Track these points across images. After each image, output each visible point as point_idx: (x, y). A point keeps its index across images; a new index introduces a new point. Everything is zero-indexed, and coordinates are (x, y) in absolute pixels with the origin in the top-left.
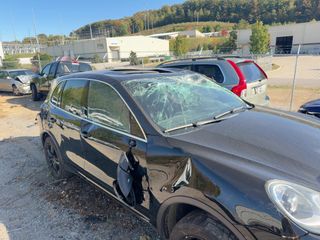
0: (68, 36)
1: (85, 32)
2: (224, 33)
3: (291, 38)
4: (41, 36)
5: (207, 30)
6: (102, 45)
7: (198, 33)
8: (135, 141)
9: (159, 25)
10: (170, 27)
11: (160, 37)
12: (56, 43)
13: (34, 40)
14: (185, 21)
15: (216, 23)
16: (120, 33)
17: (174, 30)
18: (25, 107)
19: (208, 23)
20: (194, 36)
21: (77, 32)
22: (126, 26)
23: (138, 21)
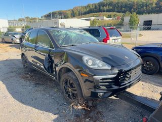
0: (40, 18)
1: (48, 16)
2: (118, 18)
3: (151, 21)
4: (27, 18)
5: (110, 16)
6: (56, 23)
7: (105, 18)
8: (51, 50)
9: (86, 13)
10: (91, 14)
11: (86, 20)
12: (34, 21)
13: (23, 20)
14: (99, 12)
15: (114, 13)
16: (66, 17)
17: (93, 16)
18: (17, 48)
19: (111, 13)
20: (103, 19)
21: (45, 16)
22: (69, 13)
23: (75, 12)
